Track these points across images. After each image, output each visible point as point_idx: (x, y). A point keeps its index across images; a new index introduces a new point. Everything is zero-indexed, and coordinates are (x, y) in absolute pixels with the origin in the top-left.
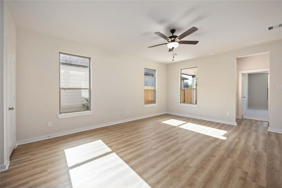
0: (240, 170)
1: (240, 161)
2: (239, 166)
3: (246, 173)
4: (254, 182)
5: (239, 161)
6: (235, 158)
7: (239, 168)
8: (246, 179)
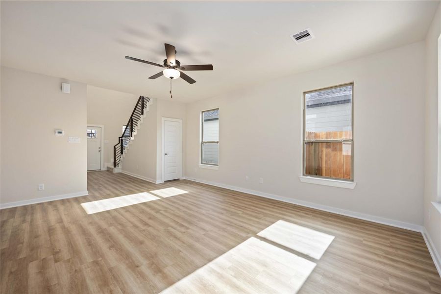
0: (66, 259)
1: (76, 271)
2: (71, 262)
3: (56, 261)
4: (44, 259)
5: (77, 269)
6: (86, 268)
7: (69, 261)
8: (54, 255)
